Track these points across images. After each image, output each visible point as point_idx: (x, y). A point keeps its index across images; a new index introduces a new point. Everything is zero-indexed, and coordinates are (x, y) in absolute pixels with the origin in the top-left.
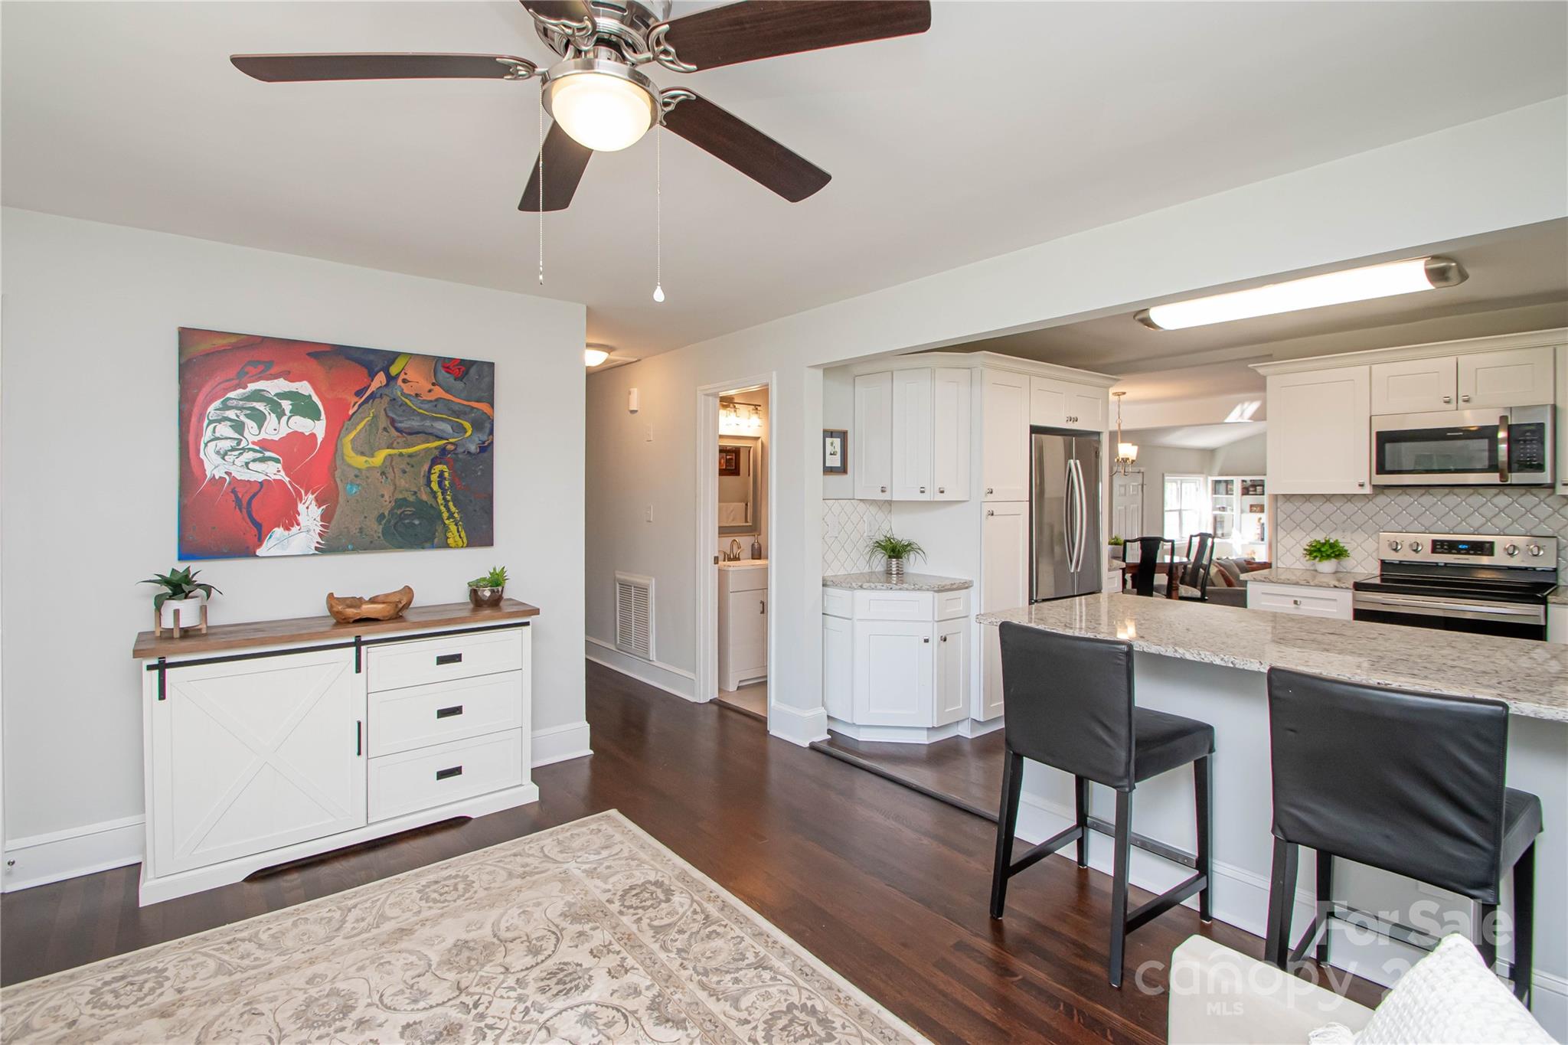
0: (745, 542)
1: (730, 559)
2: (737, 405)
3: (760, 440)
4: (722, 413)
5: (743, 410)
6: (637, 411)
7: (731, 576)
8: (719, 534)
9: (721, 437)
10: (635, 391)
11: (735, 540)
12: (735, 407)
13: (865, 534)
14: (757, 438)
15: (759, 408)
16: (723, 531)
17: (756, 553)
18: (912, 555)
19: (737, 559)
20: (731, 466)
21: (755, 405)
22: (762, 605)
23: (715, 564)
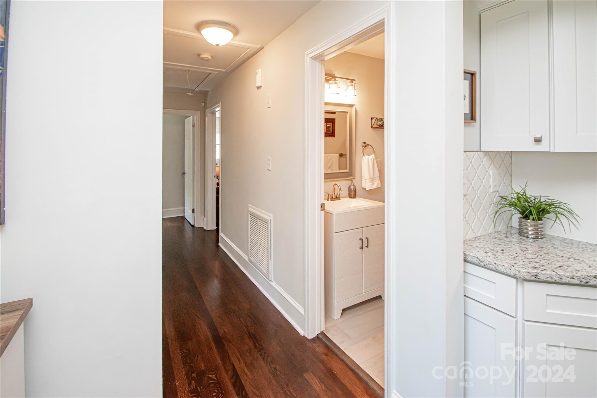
0: (343, 185)
1: (332, 199)
2: (337, 79)
3: (354, 108)
4: (327, 85)
5: (342, 83)
6: (261, 87)
7: (335, 218)
8: (325, 179)
9: (326, 104)
10: (259, 71)
11: (336, 184)
12: (336, 80)
13: (491, 190)
14: (352, 106)
15: (354, 82)
16: (328, 176)
17: (353, 193)
18: (552, 216)
19: (337, 198)
20: (329, 130)
21: (351, 80)
22: (361, 242)
23: (321, 210)
